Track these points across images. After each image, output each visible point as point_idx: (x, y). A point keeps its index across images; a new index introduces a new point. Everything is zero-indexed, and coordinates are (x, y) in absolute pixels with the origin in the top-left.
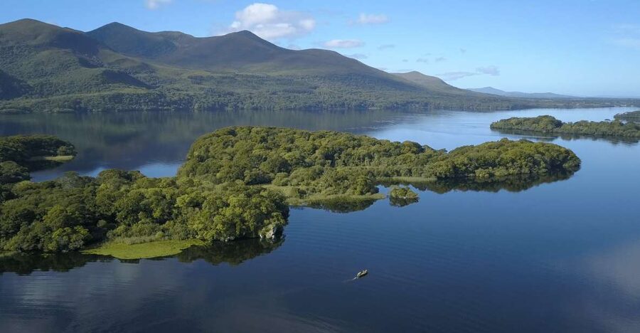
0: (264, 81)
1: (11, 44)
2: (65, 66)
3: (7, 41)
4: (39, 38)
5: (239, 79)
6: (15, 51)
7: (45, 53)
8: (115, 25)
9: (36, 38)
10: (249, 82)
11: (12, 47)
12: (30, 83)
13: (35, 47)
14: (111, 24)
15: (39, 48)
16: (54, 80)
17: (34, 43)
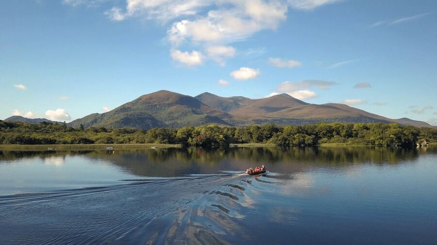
0: (301, 121)
1: (156, 103)
2: (185, 114)
3: (154, 102)
4: (170, 100)
5: (285, 121)
6: (157, 106)
7: (174, 107)
8: (207, 93)
9: (168, 99)
10: (291, 122)
11: (157, 105)
12: (167, 123)
13: (168, 104)
14: (204, 93)
15: (170, 105)
16: (179, 121)
17: (167, 102)
